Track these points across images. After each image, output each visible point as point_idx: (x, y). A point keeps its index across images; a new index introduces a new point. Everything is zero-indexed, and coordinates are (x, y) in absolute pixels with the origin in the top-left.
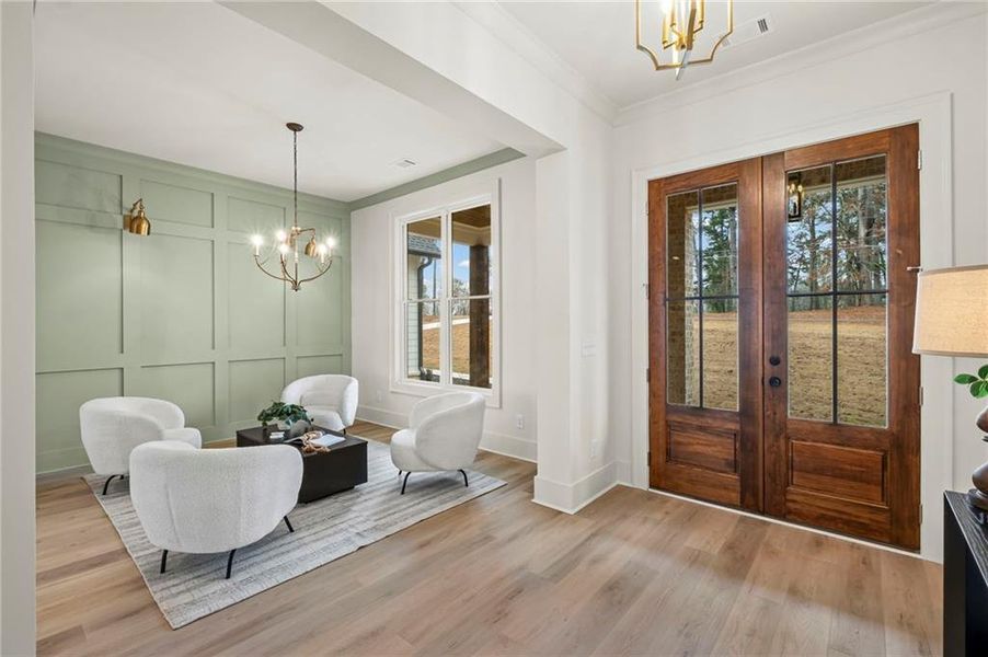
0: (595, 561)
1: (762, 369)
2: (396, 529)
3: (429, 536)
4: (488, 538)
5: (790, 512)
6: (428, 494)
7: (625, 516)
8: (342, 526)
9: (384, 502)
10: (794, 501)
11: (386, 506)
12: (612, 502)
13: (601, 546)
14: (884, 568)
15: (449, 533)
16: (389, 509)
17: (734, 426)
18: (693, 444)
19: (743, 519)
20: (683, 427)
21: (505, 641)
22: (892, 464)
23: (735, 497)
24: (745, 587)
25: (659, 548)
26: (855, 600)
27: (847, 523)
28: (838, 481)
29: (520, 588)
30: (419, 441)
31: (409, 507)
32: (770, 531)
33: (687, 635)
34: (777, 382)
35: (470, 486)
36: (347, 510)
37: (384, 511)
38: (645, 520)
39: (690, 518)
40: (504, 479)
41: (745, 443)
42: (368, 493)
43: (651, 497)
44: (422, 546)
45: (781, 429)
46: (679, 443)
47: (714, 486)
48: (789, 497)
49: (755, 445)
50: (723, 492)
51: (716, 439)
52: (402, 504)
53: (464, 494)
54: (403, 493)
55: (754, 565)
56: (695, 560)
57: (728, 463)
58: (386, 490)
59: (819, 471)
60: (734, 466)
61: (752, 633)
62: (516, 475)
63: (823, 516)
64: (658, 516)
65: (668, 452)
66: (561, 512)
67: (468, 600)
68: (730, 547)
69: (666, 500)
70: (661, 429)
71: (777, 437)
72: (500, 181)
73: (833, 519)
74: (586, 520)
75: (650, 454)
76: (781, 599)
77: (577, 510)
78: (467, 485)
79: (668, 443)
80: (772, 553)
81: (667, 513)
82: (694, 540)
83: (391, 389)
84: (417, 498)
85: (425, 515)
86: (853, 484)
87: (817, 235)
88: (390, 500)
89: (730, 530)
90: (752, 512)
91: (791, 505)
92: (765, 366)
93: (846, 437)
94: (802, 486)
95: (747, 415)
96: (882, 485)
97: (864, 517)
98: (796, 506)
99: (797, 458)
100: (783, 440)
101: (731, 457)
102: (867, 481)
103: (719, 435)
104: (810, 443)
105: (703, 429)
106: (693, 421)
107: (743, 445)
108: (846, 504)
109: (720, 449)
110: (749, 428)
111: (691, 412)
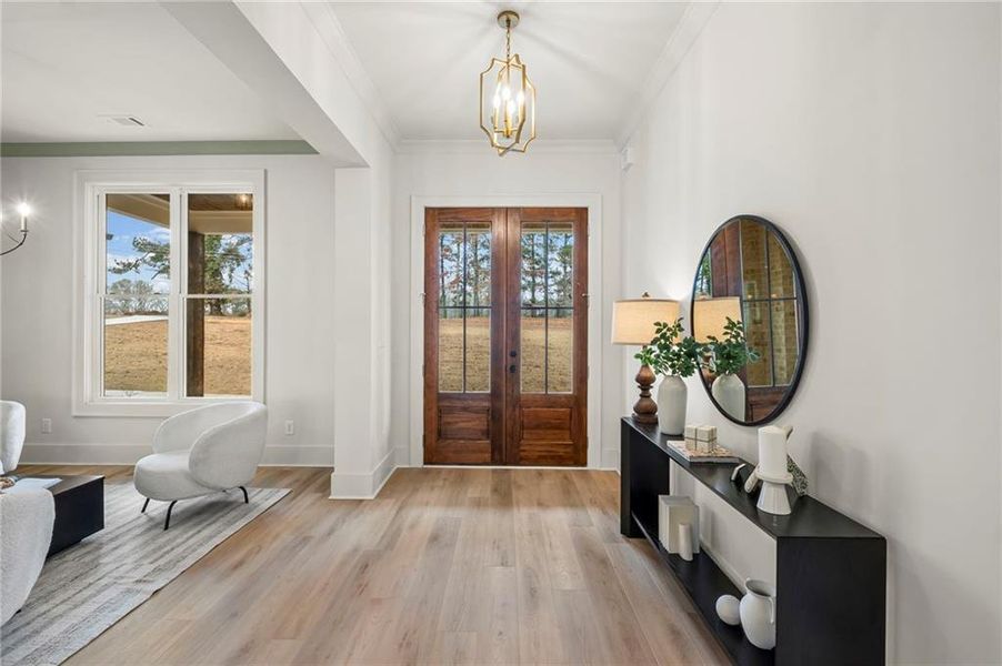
0: (412, 527)
1: (506, 361)
2: (190, 561)
3: (238, 557)
4: (306, 540)
5: (521, 459)
6: (205, 520)
7: (416, 490)
8: (103, 582)
9: (146, 543)
10: (524, 451)
11: (153, 547)
12: (398, 482)
13: (411, 514)
14: (575, 480)
15: (260, 548)
16: (160, 548)
17: (486, 404)
18: (456, 422)
19: (494, 471)
20: (451, 410)
21: (377, 601)
22: (575, 414)
23: (488, 456)
24: (515, 510)
25: (452, 503)
26: (569, 498)
27: (552, 458)
28: (549, 432)
29: (365, 565)
30: (194, 463)
31: (188, 539)
32: (513, 474)
33: (498, 548)
34: (514, 369)
35: (251, 501)
36: (95, 565)
37: (154, 551)
38: (432, 488)
39: (462, 478)
40: (286, 487)
41: (494, 415)
42: (112, 540)
43: (428, 472)
44: (236, 567)
45: (517, 402)
46: (449, 423)
47: (474, 452)
48: (522, 448)
49: (501, 415)
50: (480, 455)
51: (474, 415)
52: (176, 538)
53: (250, 510)
54: (166, 528)
55: (514, 496)
56: (478, 503)
57: (483, 433)
58: (138, 531)
59: (538, 427)
60: (487, 433)
61: (531, 533)
62: (297, 481)
63: (540, 457)
64: (441, 483)
65: (439, 433)
66: (361, 501)
67: (324, 589)
68: (495, 490)
69: (439, 471)
70: (434, 415)
71: (514, 407)
72: (266, 171)
73: (545, 457)
74: (387, 501)
75: (424, 436)
76: (535, 510)
77: (376, 494)
78: (247, 501)
79: (439, 425)
80: (519, 487)
81: (445, 479)
82: (472, 492)
83: (75, 413)
84: (191, 528)
85: (217, 541)
86: (557, 431)
87: (479, 258)
88: (153, 539)
89: (490, 478)
90: (498, 465)
91: (522, 454)
92: (506, 357)
93: (552, 402)
94: (527, 439)
95: (495, 394)
96: (570, 429)
97: (561, 451)
98: (525, 454)
99: (525, 421)
100: (517, 410)
101: (485, 428)
102: (563, 429)
103: (477, 412)
104: (532, 409)
105: (465, 409)
106: (459, 404)
107: (493, 418)
108: (552, 445)
109: (477, 423)
110: (497, 403)
111: (458, 397)
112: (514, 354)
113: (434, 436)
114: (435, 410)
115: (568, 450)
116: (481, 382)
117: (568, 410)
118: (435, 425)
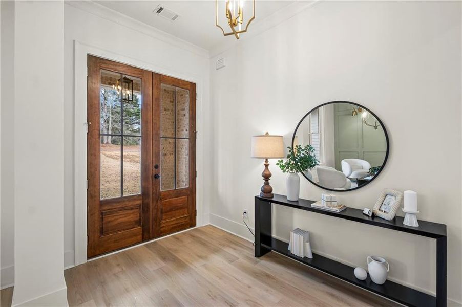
1: (151, 172)
17: (139, 202)
18: (116, 220)
19: (147, 246)
22: (190, 198)
23: (140, 237)
27: (179, 226)
28: (176, 212)
34: (156, 176)
41: (145, 208)
45: (159, 197)
46: (108, 222)
47: (130, 237)
48: (161, 226)
49: (149, 208)
50: (134, 238)
51: (129, 212)
57: (136, 222)
59: (170, 210)
60: (139, 222)
63: (173, 228)
65: (101, 230)
70: (96, 218)
71: (157, 201)
73: (175, 227)
75: (88, 237)
79: (101, 225)
80: (175, 251)
86: (181, 210)
90: (147, 241)
91: (162, 229)
92: (152, 170)
93: (179, 193)
94: (166, 219)
95: (145, 194)
96: (188, 207)
97: (183, 221)
98: (164, 228)
99: (164, 208)
100: (159, 202)
101: (138, 218)
102: (184, 208)
103: (132, 209)
104: (168, 200)
105: (122, 209)
106: (118, 206)
107: (143, 210)
108: (178, 219)
109: (132, 216)
110: (146, 201)
111: (117, 201)
112: (156, 167)
113: (97, 235)
114: (97, 214)
115: (187, 220)
116: (134, 188)
117: (186, 197)
118: (97, 225)
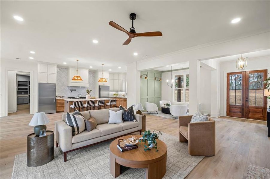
5: (249, 118)
17: (241, 107)
18: (234, 110)
20: (232, 107)
23: (241, 116)
27: (257, 118)
28: (256, 113)
34: (247, 101)
45: (248, 107)
46: (232, 110)
48: (249, 116)
49: (244, 109)
50: (239, 116)
59: (253, 112)
60: (241, 112)
73: (255, 118)
77: (218, 117)
86: (258, 113)
89: (241, 119)
90: (243, 118)
92: (246, 99)
93: (257, 108)
94: (251, 114)
95: (243, 105)
96: (262, 113)
97: (260, 117)
99: (250, 111)
102: (260, 113)
103: (238, 108)
104: (252, 109)
105: (236, 107)
106: (234, 106)
107: (242, 110)
108: (257, 116)
109: (239, 110)
110: (243, 107)
111: (234, 105)
112: (247, 98)
113: (229, 112)
114: (229, 107)
115: (262, 117)
116: (239, 103)
117: (262, 110)
118: (229, 110)
